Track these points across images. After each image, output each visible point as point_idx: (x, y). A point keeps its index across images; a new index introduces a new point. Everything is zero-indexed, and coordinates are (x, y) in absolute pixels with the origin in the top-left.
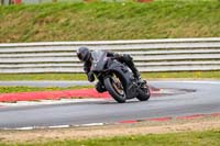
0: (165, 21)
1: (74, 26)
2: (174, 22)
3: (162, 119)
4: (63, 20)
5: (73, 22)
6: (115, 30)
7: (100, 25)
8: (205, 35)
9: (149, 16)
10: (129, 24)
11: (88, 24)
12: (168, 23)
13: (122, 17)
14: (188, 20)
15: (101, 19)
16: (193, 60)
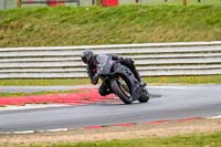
0: (129, 26)
1: (38, 31)
2: (138, 27)
3: (128, 125)
4: (27, 26)
5: (36, 27)
6: (80, 35)
7: (64, 30)
8: (170, 39)
9: (113, 21)
10: (93, 29)
11: (52, 29)
12: (133, 28)
13: (86, 22)
14: (152, 25)
15: (65, 24)
16: (158, 65)
